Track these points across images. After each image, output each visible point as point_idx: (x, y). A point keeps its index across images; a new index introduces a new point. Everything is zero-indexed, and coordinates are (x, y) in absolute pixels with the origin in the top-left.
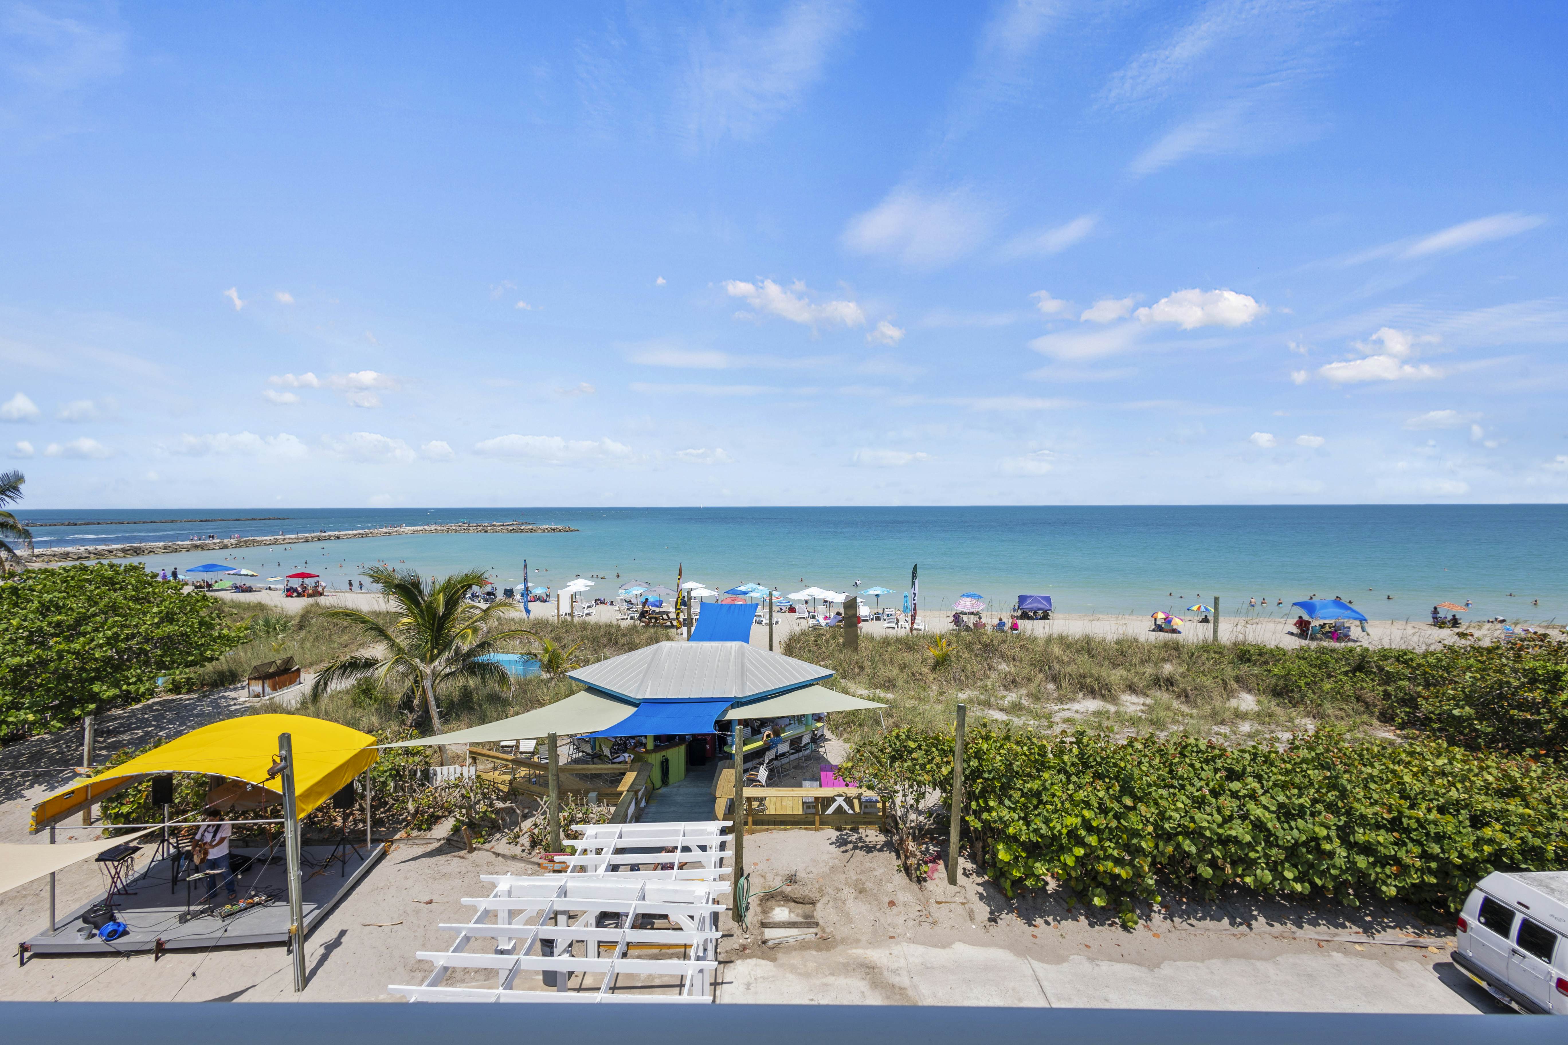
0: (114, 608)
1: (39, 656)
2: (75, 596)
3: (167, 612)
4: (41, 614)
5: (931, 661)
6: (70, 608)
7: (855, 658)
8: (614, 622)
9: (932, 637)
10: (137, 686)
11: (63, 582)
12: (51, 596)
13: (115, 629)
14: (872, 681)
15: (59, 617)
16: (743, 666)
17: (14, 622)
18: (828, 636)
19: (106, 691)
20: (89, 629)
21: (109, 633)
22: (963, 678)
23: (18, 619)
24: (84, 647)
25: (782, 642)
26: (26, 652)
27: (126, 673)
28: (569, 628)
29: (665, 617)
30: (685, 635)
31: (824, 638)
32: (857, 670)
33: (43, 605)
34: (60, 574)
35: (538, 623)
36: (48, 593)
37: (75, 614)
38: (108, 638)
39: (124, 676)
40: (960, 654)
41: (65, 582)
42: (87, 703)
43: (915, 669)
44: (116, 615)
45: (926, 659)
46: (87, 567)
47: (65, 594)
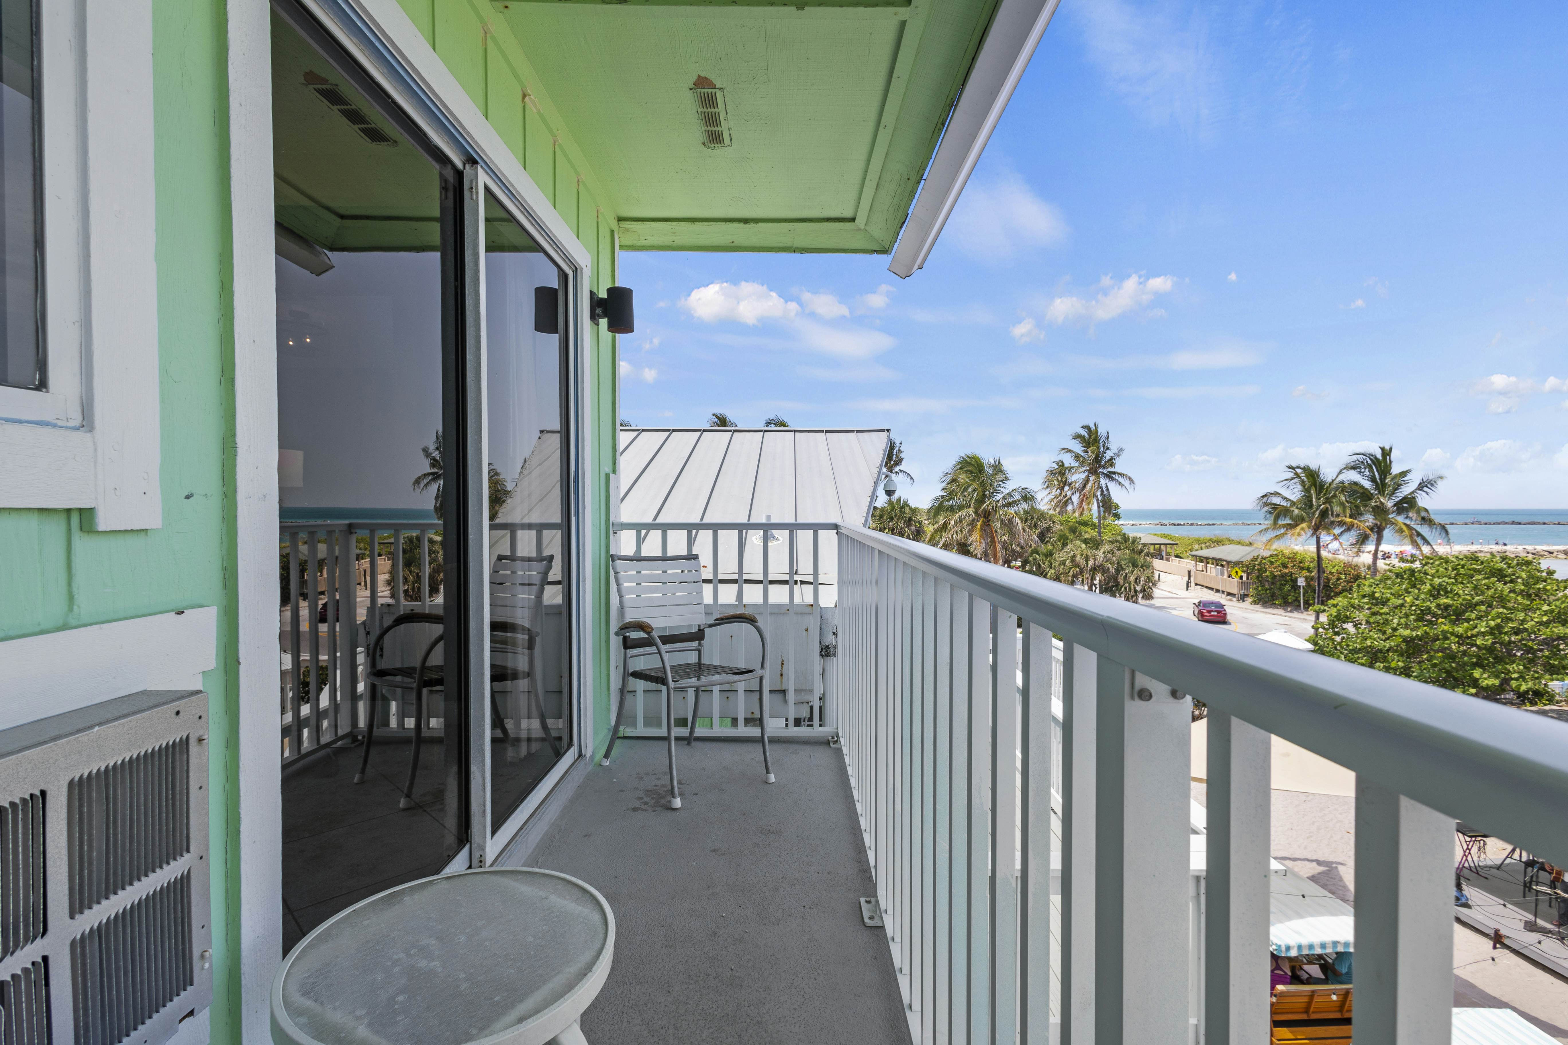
0: (1502, 600)
1: (1426, 632)
2: (1462, 583)
3: (1559, 612)
4: (1431, 595)
6: (1457, 594)
10: (1518, 683)
11: (1454, 569)
12: (1441, 580)
13: (1499, 621)
15: (1446, 601)
17: (1408, 599)
19: (1486, 679)
20: (1473, 616)
21: (1492, 623)
23: (1411, 598)
24: (1466, 632)
26: (1417, 627)
27: (1508, 666)
33: (1434, 588)
34: (1453, 562)
36: (1439, 577)
37: (1461, 600)
38: (1491, 628)
39: (1506, 669)
41: (1456, 569)
42: (1469, 686)
44: (1503, 607)
46: (1477, 557)
47: (1453, 581)
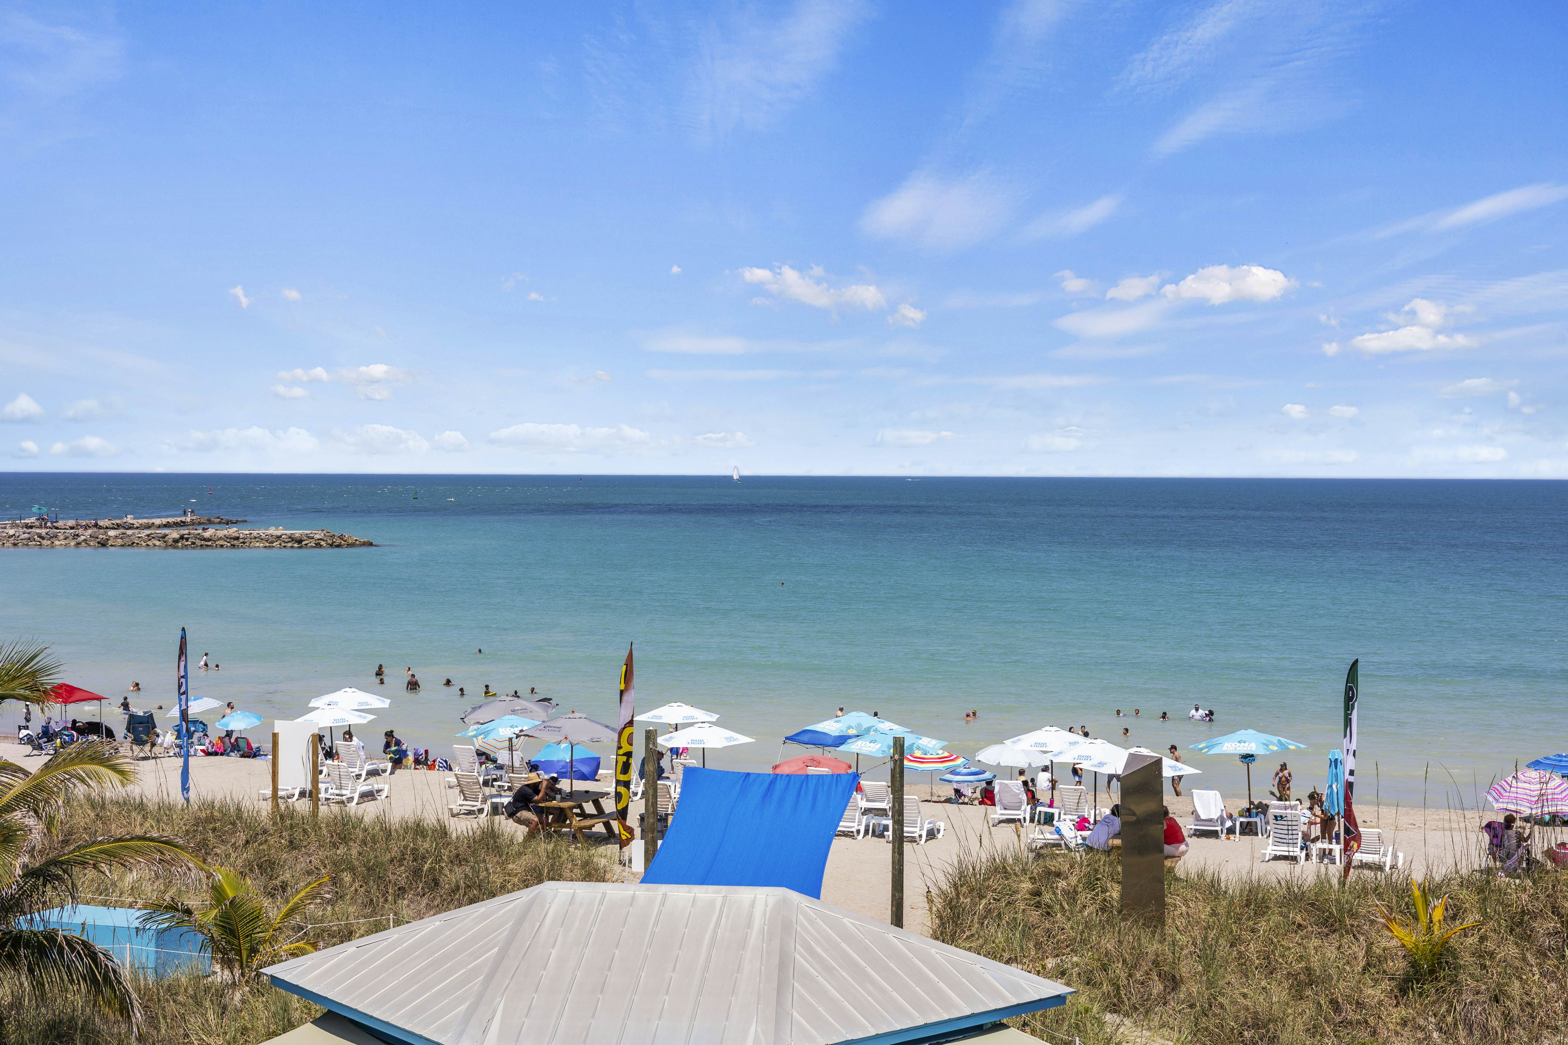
5: (1398, 966)
7: (1152, 947)
8: (430, 819)
9: (1403, 891)
14: (1204, 1022)
16: (784, 963)
18: (1073, 880)
22: (1495, 1023)
25: (934, 891)
28: (298, 835)
29: (590, 808)
30: (638, 865)
31: (1062, 884)
32: (1157, 987)
35: (211, 819)
40: (1490, 945)
43: (1341, 989)
45: (1382, 960)
